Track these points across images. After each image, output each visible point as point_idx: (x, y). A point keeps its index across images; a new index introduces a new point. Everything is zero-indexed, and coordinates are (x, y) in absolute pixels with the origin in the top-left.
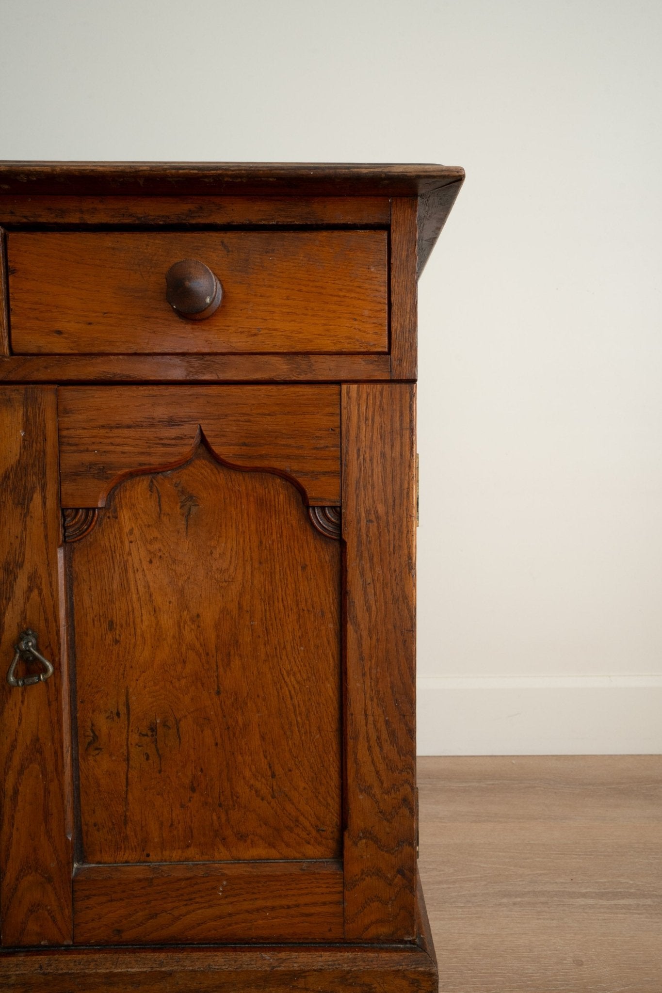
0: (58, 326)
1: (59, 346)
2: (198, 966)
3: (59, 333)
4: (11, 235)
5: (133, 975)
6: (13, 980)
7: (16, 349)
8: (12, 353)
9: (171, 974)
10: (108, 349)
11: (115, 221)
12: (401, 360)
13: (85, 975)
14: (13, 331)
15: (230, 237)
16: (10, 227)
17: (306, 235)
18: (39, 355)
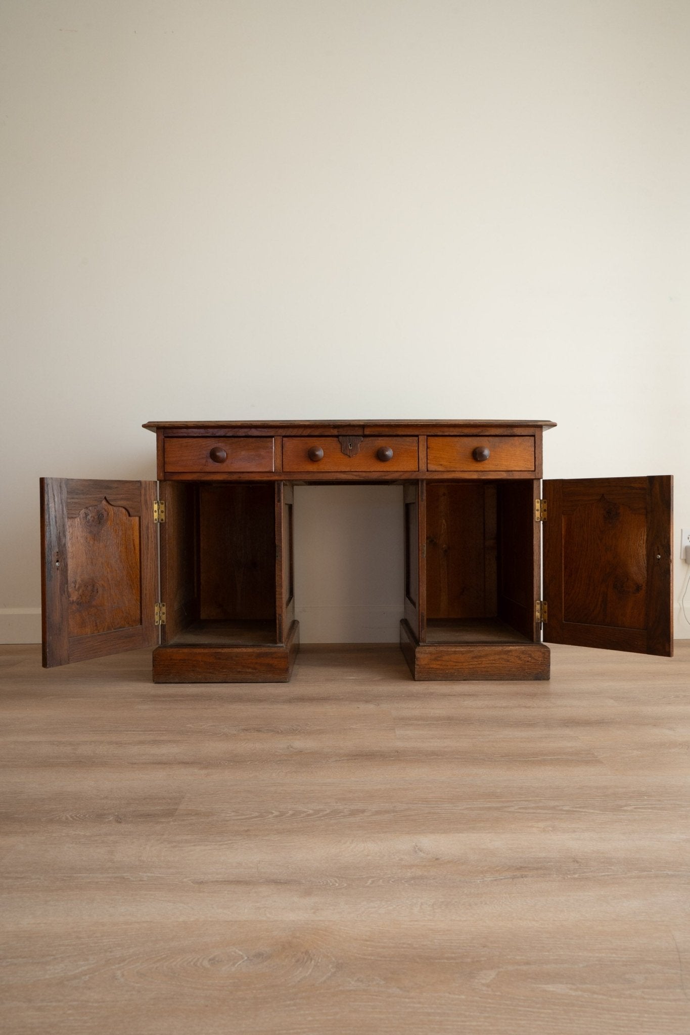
0: (441, 463)
1: (441, 469)
2: (480, 649)
3: (441, 465)
4: (429, 438)
5: (461, 651)
6: (427, 652)
7: (429, 469)
8: (427, 471)
9: (473, 651)
10: (455, 470)
11: (458, 434)
12: (538, 473)
13: (448, 651)
14: (428, 465)
15: (490, 438)
16: (428, 436)
17: (511, 438)
18: (436, 471)
